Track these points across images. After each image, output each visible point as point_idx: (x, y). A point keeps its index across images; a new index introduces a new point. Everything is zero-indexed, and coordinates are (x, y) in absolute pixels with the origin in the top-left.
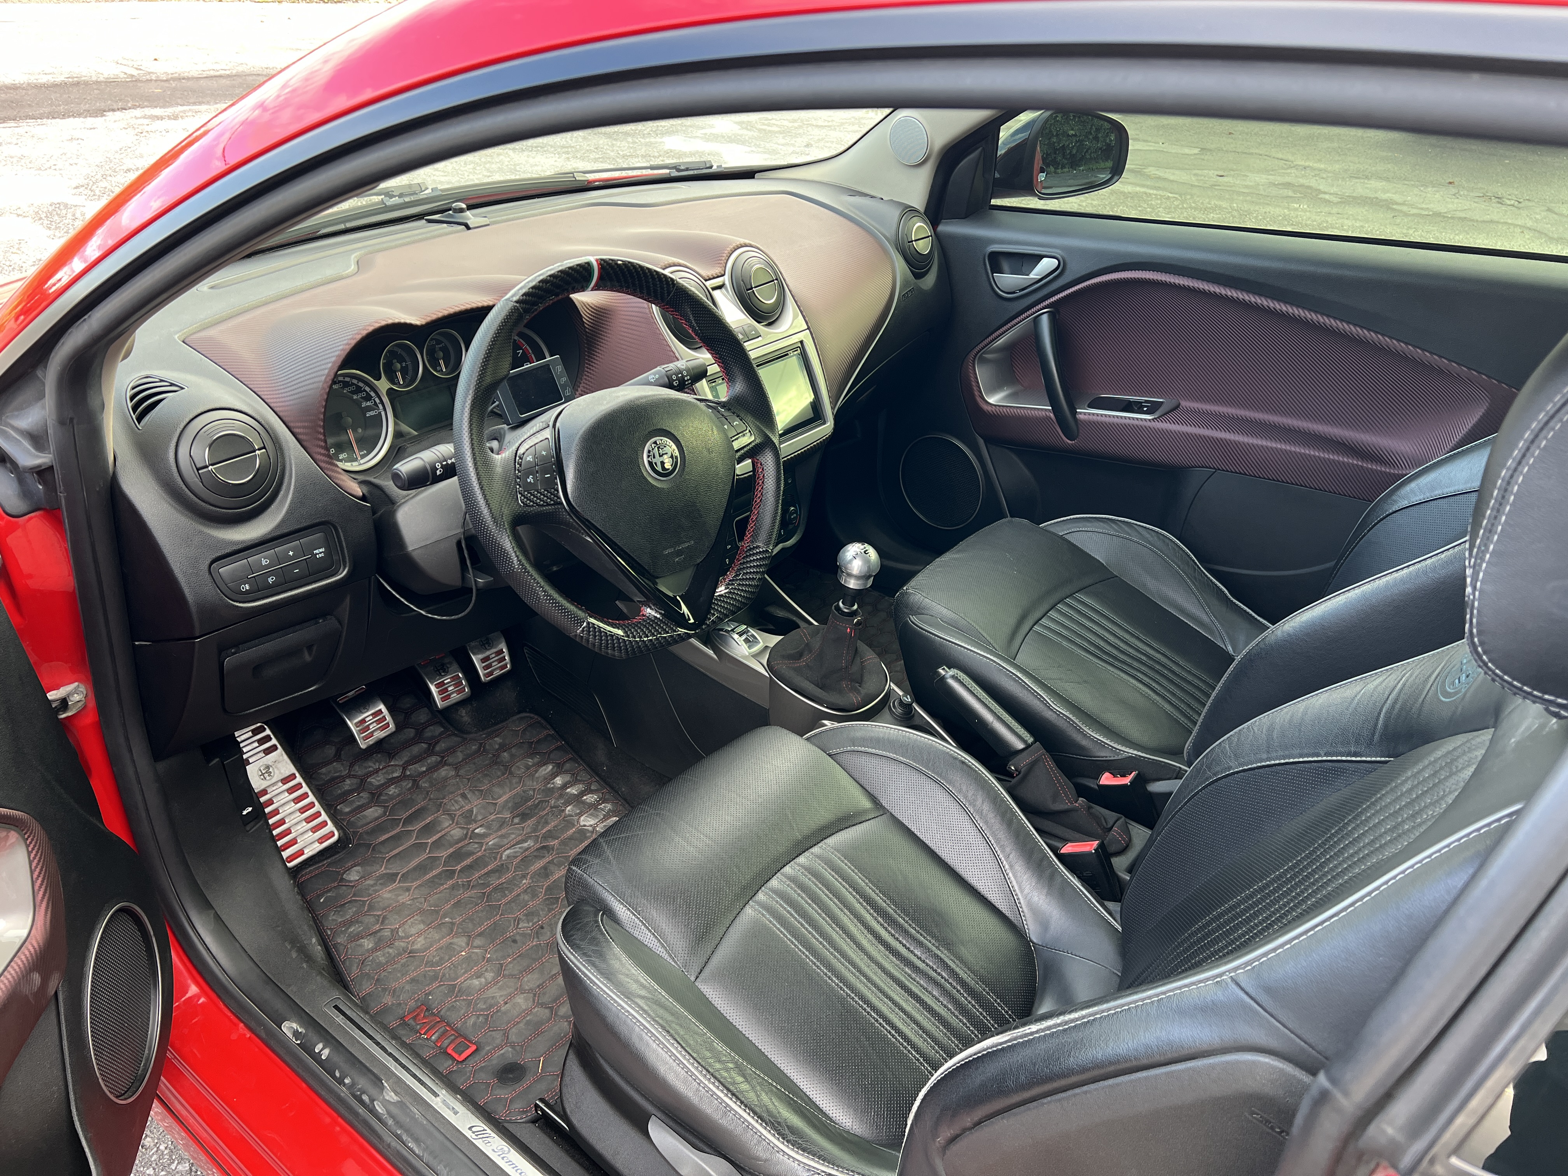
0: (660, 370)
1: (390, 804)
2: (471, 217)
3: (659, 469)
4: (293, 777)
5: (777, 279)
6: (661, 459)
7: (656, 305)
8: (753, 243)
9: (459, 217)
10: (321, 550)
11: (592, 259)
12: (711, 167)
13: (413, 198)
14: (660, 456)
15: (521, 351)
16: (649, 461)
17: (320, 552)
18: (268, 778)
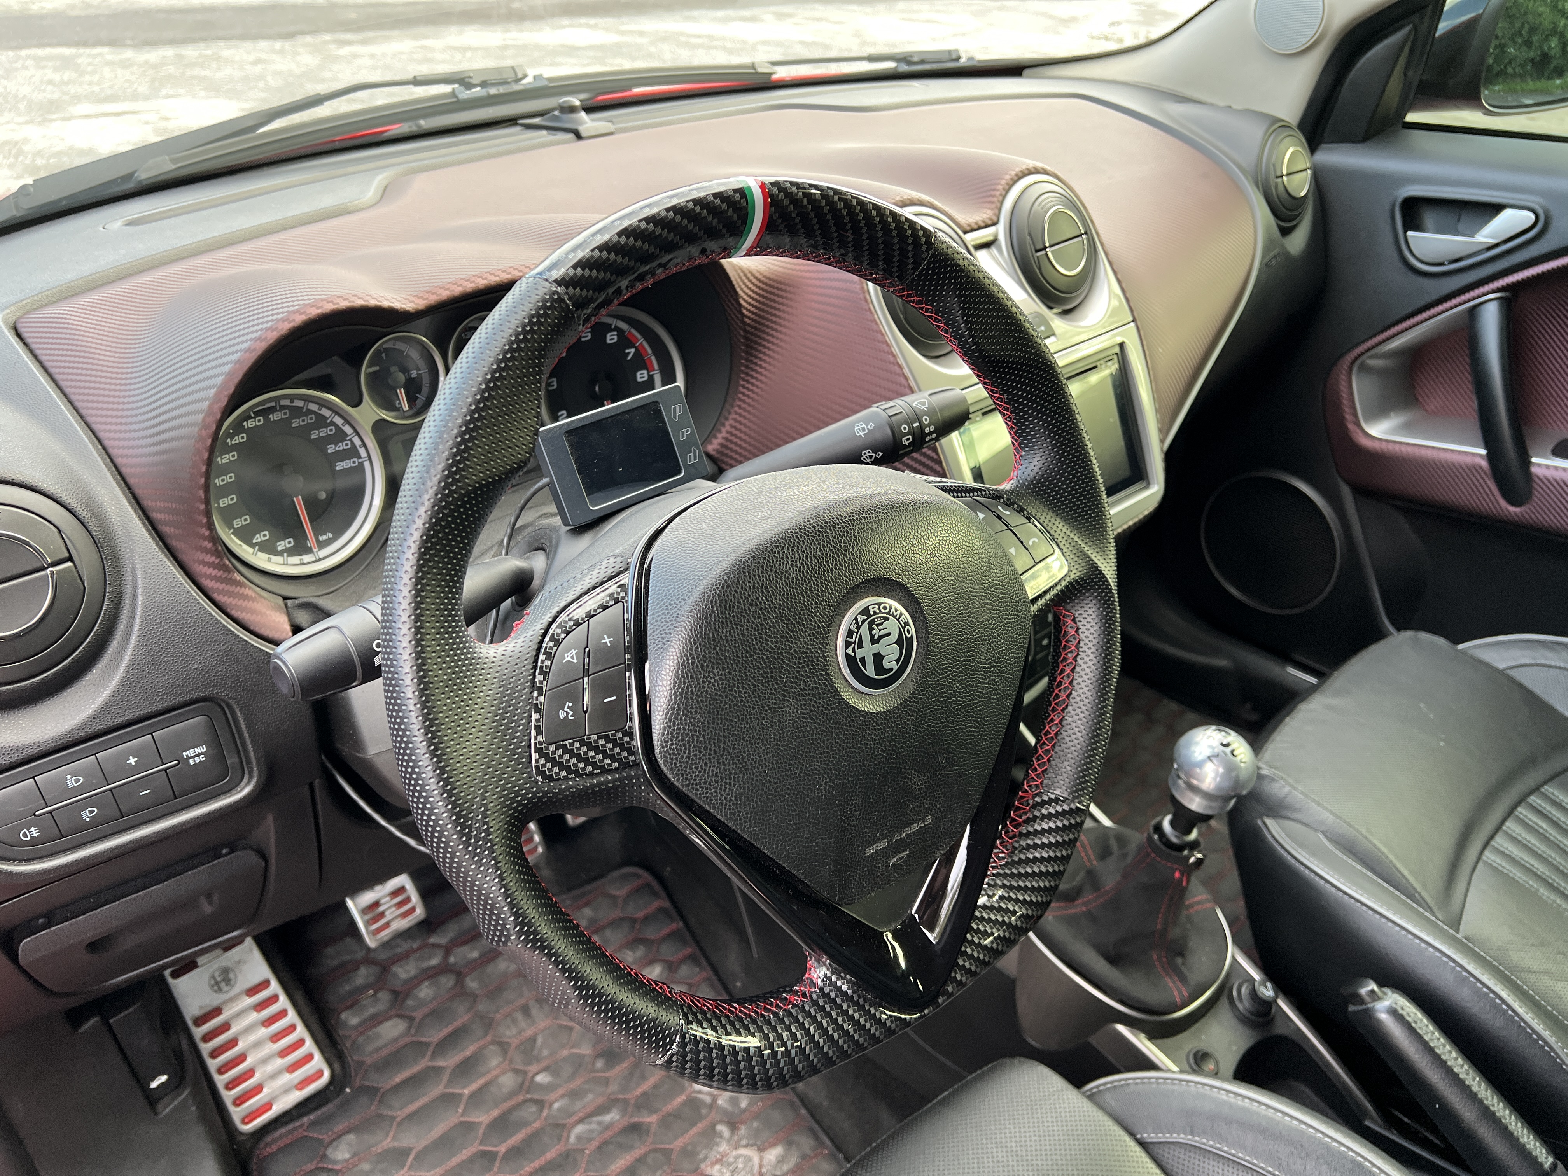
0: (876, 413)
1: (419, 1014)
2: (587, 122)
3: (870, 671)
4: (265, 984)
5: (1086, 233)
6: (876, 648)
7: (874, 281)
8: (1048, 168)
9: (568, 121)
10: (198, 750)
11: (753, 184)
12: (958, 59)
13: (502, 90)
14: (874, 641)
15: (633, 350)
16: (847, 655)
17: (196, 755)
18: (225, 988)
